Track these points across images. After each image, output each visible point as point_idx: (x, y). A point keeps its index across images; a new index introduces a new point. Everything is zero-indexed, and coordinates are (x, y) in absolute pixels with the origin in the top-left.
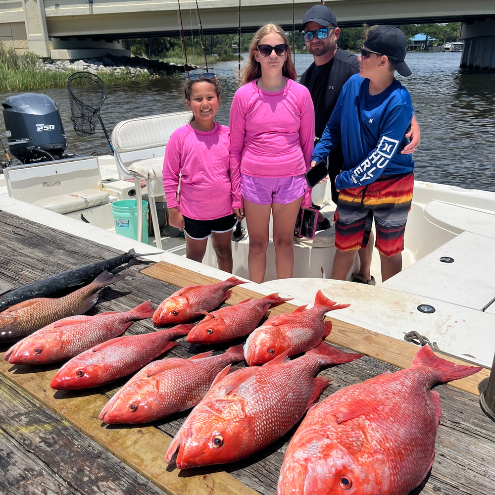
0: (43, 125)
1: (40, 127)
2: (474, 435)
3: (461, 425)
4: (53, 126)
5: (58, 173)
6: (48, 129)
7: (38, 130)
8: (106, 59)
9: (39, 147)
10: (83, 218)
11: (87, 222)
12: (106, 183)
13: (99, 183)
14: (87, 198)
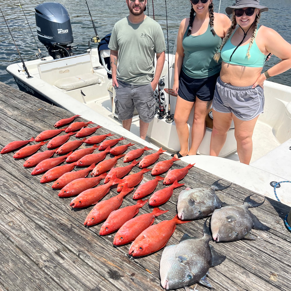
0: (62, 29)
1: (60, 31)
4: (67, 30)
5: (68, 65)
6: (64, 32)
7: (59, 33)
9: (59, 44)
10: (82, 93)
11: (84, 95)
12: (95, 69)
13: (91, 70)
14: (86, 81)
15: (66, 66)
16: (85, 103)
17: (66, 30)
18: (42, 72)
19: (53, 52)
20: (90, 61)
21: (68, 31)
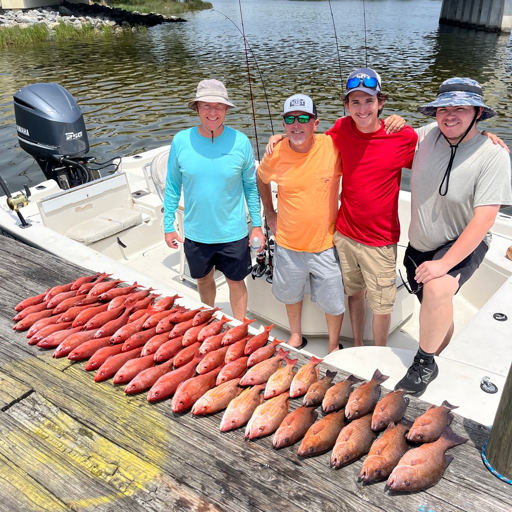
0: (72, 133)
1: (70, 136)
2: (477, 491)
3: (466, 481)
4: (81, 133)
5: (89, 197)
6: (77, 137)
7: (68, 139)
8: (63, 7)
9: (67, 157)
10: (120, 242)
11: (125, 246)
12: (135, 197)
13: (130, 198)
14: (123, 222)
15: (87, 198)
16: (127, 259)
17: (79, 133)
18: (48, 214)
19: (55, 171)
20: (126, 185)
21: (83, 134)
